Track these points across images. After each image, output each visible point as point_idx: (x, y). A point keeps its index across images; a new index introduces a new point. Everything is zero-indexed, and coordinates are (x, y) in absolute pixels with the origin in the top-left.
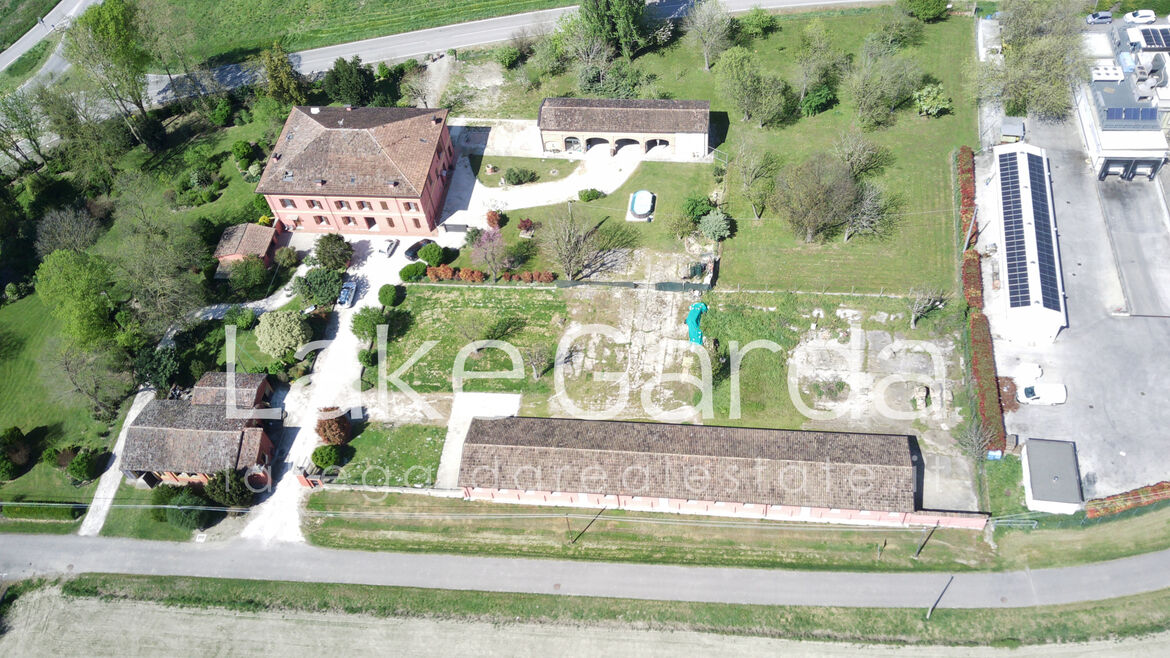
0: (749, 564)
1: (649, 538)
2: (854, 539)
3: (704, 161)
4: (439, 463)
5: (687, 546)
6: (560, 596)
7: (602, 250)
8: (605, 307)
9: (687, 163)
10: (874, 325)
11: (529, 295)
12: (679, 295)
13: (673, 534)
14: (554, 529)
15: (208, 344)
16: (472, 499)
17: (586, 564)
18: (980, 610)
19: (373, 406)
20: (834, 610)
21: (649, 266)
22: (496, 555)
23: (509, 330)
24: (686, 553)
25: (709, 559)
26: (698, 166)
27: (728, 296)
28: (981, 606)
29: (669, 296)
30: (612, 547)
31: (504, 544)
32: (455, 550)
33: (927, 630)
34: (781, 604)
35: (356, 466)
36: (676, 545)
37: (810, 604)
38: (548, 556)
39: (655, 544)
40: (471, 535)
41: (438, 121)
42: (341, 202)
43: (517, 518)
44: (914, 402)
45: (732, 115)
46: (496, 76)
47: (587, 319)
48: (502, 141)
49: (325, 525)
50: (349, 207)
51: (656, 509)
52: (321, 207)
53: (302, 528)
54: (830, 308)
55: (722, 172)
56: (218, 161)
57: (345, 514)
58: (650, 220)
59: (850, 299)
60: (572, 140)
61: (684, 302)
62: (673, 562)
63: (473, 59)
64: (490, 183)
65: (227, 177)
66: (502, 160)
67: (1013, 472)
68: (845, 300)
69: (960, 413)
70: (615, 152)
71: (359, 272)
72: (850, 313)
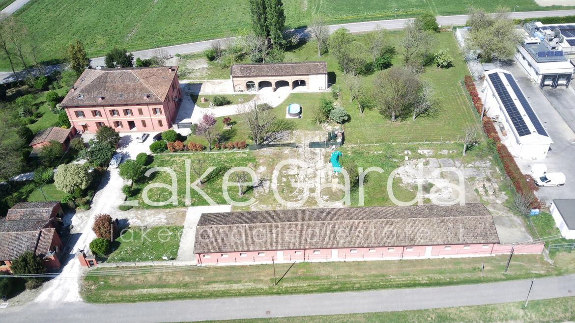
0: (398, 286)
1: (328, 277)
2: (463, 266)
3: (326, 91)
4: (179, 246)
5: (354, 280)
6: (271, 318)
7: (274, 132)
8: (279, 157)
9: (317, 93)
10: (441, 156)
11: (232, 155)
12: (323, 150)
13: (344, 274)
14: (262, 278)
15: (21, 193)
16: (203, 265)
17: (287, 297)
18: (557, 299)
19: (133, 218)
20: (462, 309)
21: (303, 137)
22: (222, 297)
23: (221, 173)
24: (355, 284)
25: (371, 286)
26: (323, 94)
27: (353, 148)
28: (557, 296)
29: (317, 150)
30: (304, 284)
31: (228, 290)
32: (193, 296)
33: (527, 316)
34: (426, 308)
35: (120, 252)
36: (347, 280)
37: (445, 307)
38: (260, 294)
39: (333, 281)
40: (204, 287)
41: (173, 70)
42: (113, 111)
43: (235, 273)
44: (476, 190)
45: (337, 73)
46: (203, 64)
47: (269, 164)
48: (209, 88)
49: (98, 289)
50: (119, 114)
51: (330, 260)
52: (101, 115)
53: (81, 293)
54: (414, 150)
55: (337, 96)
56: (37, 106)
57: (112, 281)
58: (300, 117)
59: (424, 145)
60: (251, 84)
61: (327, 153)
62: (347, 289)
63: (190, 58)
64: (204, 106)
65: (42, 113)
66: (210, 96)
67: (549, 220)
68: (422, 146)
69: (505, 194)
70: (275, 90)
71: (124, 150)
72: (426, 151)
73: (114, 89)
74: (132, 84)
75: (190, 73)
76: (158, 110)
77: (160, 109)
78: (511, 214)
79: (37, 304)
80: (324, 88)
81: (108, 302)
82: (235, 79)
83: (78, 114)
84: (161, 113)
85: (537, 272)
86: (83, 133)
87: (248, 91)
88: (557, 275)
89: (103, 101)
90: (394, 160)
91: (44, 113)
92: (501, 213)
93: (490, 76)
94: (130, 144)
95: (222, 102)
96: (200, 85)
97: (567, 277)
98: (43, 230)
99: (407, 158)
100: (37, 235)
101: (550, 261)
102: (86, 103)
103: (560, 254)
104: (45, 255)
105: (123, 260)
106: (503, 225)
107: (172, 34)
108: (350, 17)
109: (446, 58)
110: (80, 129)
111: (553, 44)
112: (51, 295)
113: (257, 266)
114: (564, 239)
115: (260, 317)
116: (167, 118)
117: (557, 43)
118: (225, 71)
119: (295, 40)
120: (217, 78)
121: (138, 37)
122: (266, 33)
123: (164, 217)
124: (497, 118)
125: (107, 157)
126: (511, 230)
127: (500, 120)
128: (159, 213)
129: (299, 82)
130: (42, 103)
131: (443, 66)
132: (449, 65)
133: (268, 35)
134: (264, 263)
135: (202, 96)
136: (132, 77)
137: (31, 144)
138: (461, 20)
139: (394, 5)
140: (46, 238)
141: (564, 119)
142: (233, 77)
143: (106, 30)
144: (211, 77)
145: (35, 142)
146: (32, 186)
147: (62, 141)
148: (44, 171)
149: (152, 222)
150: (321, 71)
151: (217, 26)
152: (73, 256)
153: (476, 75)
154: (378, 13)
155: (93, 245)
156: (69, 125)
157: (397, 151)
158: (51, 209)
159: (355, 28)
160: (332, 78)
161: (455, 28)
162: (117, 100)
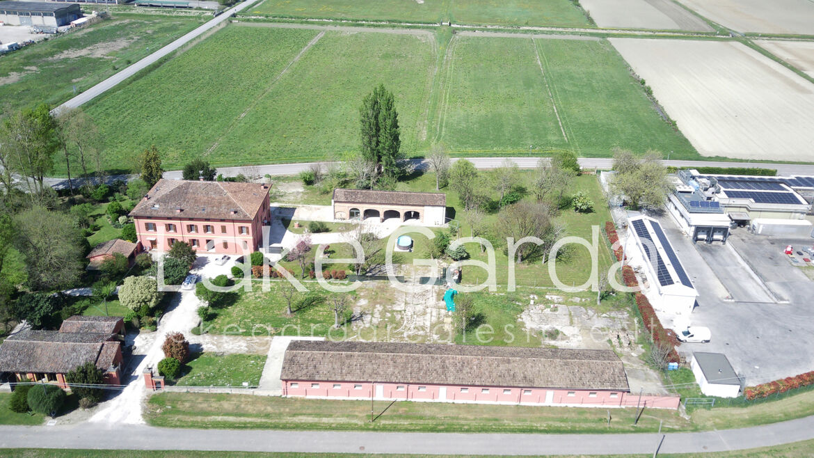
0: (513, 431)
1: (433, 418)
2: (588, 415)
3: (442, 227)
4: (261, 376)
5: (463, 422)
6: (365, 454)
8: (383, 291)
9: (432, 227)
13: (451, 415)
14: (357, 414)
15: (74, 308)
16: (289, 396)
17: (384, 434)
18: (690, 454)
19: (207, 344)
20: (583, 457)
21: (413, 272)
22: (310, 429)
23: (314, 303)
24: (464, 425)
25: (482, 428)
26: (440, 229)
28: (690, 452)
30: (406, 423)
31: (316, 423)
32: (275, 427)
34: (542, 454)
35: (192, 377)
36: (455, 421)
37: (564, 454)
38: (353, 429)
39: (438, 421)
40: (288, 418)
41: (265, 188)
42: (191, 226)
43: (326, 407)
44: (610, 341)
45: (457, 209)
46: (299, 188)
47: (372, 298)
48: (304, 214)
49: (164, 413)
50: (197, 231)
51: (436, 401)
52: (176, 230)
53: (144, 416)
54: (541, 294)
55: (456, 232)
56: (95, 217)
57: (181, 407)
58: (411, 251)
59: (553, 290)
60: (355, 211)
61: (440, 290)
62: (454, 431)
63: (283, 180)
64: (296, 232)
65: (100, 225)
66: (305, 222)
67: (688, 376)
68: (549, 291)
69: (642, 348)
70: (383, 221)
71: (199, 272)
72: (555, 297)
73: (196, 201)
74: (217, 197)
75: (282, 196)
76: (244, 230)
77: (247, 228)
78: (646, 368)
79: (91, 424)
80: (440, 223)
81: (176, 426)
82: (336, 204)
83: (148, 227)
84: (248, 232)
85: (671, 427)
86: (150, 250)
87: (351, 220)
88: (693, 431)
89: (182, 213)
90: (517, 303)
91: (102, 227)
92: (635, 366)
93: (634, 223)
94: (206, 265)
95: (319, 228)
96: (294, 209)
97: (704, 433)
98: (106, 343)
99: (532, 302)
100: (99, 347)
101: (687, 417)
102: (162, 214)
103: (698, 410)
104: (105, 370)
105: (194, 385)
106: (637, 378)
107: (262, 153)
108: (477, 151)
109: (585, 201)
110: (147, 245)
111: (708, 193)
112: (108, 416)
113: (352, 402)
114: (703, 396)
115: (352, 452)
116: (254, 240)
117: (713, 193)
118: (326, 196)
119: (410, 169)
120: (314, 203)
121: (219, 153)
122: (376, 158)
123: (245, 345)
124: (639, 268)
125: (181, 275)
126: (645, 383)
127: (642, 270)
128: (239, 341)
129: (412, 213)
130: (100, 215)
131: (581, 211)
132: (589, 210)
133: (379, 160)
134: (360, 398)
135: (295, 221)
136: (218, 190)
137: (89, 256)
138: (606, 163)
139: (530, 142)
140: (109, 352)
141: (716, 276)
142: (335, 202)
143: (180, 142)
144: (307, 202)
145: (93, 254)
146: (86, 302)
147: (127, 255)
148: (104, 285)
149: (231, 349)
150: (439, 203)
151: (316, 148)
152: (136, 377)
153: (620, 222)
154: (509, 150)
155: (161, 364)
156: (135, 240)
157: (522, 294)
158: (114, 323)
159: (481, 164)
160: (450, 214)
161: (599, 172)
162: (199, 214)
